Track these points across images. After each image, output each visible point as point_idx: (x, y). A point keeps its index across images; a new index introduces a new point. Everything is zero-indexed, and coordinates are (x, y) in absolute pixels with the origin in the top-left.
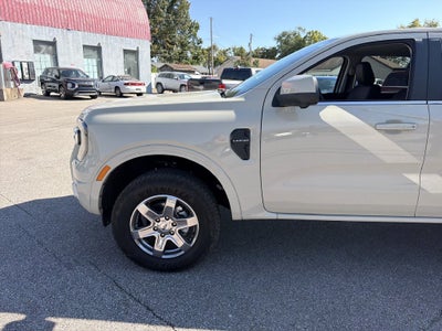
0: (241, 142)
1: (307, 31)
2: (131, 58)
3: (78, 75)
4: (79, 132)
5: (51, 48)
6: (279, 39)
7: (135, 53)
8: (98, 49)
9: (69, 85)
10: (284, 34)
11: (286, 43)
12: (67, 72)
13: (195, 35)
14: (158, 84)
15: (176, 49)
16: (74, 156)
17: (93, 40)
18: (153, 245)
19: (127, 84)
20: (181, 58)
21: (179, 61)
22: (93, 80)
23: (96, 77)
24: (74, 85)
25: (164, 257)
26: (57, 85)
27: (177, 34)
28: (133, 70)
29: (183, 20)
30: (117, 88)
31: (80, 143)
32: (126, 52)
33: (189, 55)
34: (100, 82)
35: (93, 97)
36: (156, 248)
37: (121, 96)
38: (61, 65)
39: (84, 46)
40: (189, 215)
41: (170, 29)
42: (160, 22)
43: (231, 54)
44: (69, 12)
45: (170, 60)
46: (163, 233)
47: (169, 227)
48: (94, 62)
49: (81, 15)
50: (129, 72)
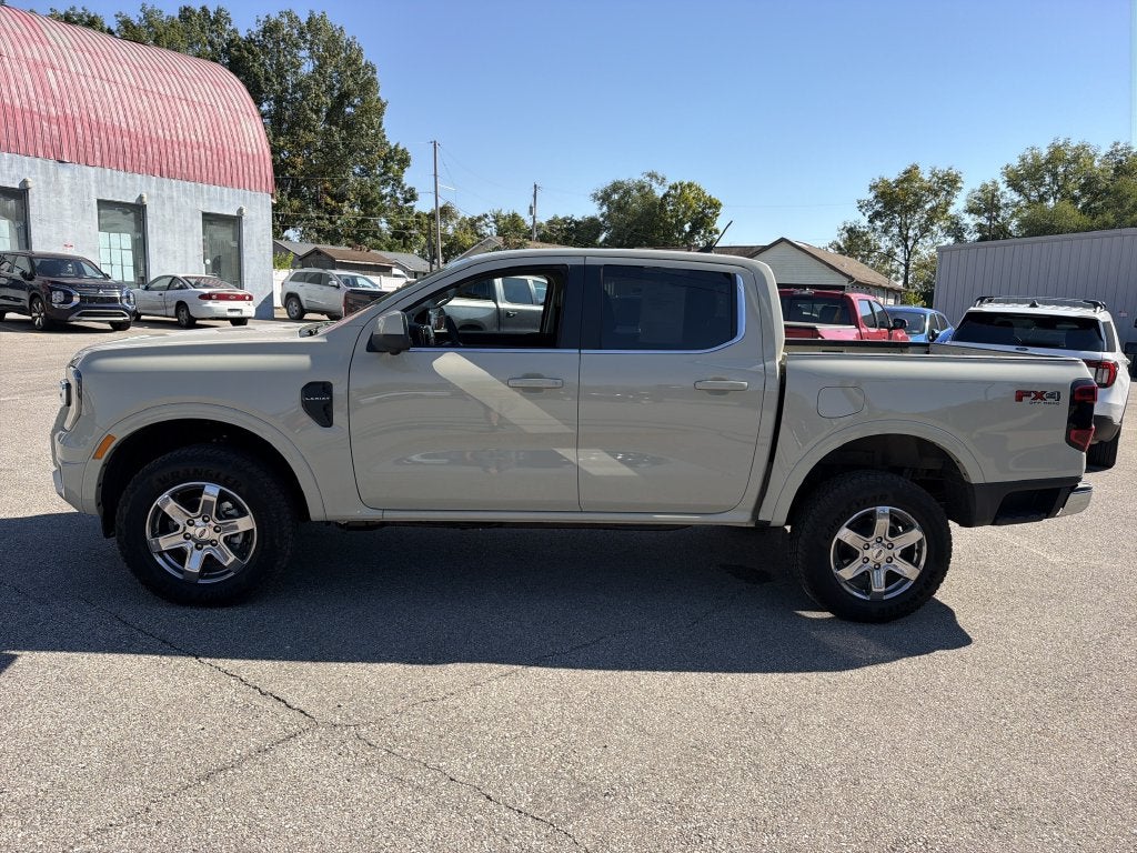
0: (318, 402)
1: (671, 181)
2: (223, 234)
3: (80, 272)
4: (68, 386)
5: (11, 204)
6: (605, 198)
7: (235, 222)
8: (138, 210)
9: (57, 297)
10: (616, 187)
11: (620, 207)
12: (54, 264)
13: (398, 181)
14: (290, 298)
15: (351, 212)
16: (59, 426)
17: (126, 187)
18: (183, 565)
19: (208, 297)
20: (360, 235)
21: (357, 240)
22: (120, 286)
23: (130, 276)
24: (68, 297)
25: (200, 582)
26: (24, 295)
27: (353, 175)
28: (226, 263)
29: (367, 142)
30: (181, 305)
31: (69, 403)
32: (208, 218)
33: (384, 225)
34: (138, 291)
35: (118, 327)
36: (187, 567)
37: (191, 324)
38: (39, 247)
39: (100, 202)
40: (243, 513)
41: (333, 162)
42: (308, 145)
43: (489, 230)
44: (65, 121)
45: (333, 237)
46: (199, 544)
47: (209, 534)
48: (126, 240)
49: (95, 126)
50: (216, 266)
